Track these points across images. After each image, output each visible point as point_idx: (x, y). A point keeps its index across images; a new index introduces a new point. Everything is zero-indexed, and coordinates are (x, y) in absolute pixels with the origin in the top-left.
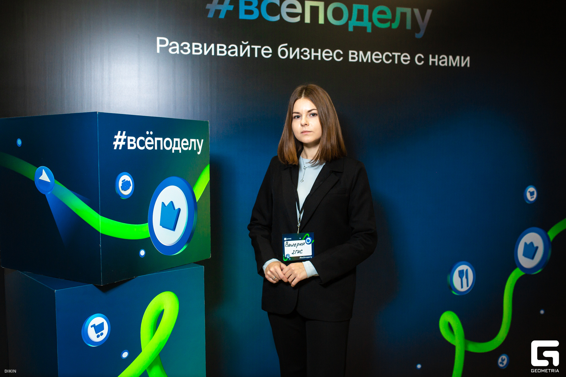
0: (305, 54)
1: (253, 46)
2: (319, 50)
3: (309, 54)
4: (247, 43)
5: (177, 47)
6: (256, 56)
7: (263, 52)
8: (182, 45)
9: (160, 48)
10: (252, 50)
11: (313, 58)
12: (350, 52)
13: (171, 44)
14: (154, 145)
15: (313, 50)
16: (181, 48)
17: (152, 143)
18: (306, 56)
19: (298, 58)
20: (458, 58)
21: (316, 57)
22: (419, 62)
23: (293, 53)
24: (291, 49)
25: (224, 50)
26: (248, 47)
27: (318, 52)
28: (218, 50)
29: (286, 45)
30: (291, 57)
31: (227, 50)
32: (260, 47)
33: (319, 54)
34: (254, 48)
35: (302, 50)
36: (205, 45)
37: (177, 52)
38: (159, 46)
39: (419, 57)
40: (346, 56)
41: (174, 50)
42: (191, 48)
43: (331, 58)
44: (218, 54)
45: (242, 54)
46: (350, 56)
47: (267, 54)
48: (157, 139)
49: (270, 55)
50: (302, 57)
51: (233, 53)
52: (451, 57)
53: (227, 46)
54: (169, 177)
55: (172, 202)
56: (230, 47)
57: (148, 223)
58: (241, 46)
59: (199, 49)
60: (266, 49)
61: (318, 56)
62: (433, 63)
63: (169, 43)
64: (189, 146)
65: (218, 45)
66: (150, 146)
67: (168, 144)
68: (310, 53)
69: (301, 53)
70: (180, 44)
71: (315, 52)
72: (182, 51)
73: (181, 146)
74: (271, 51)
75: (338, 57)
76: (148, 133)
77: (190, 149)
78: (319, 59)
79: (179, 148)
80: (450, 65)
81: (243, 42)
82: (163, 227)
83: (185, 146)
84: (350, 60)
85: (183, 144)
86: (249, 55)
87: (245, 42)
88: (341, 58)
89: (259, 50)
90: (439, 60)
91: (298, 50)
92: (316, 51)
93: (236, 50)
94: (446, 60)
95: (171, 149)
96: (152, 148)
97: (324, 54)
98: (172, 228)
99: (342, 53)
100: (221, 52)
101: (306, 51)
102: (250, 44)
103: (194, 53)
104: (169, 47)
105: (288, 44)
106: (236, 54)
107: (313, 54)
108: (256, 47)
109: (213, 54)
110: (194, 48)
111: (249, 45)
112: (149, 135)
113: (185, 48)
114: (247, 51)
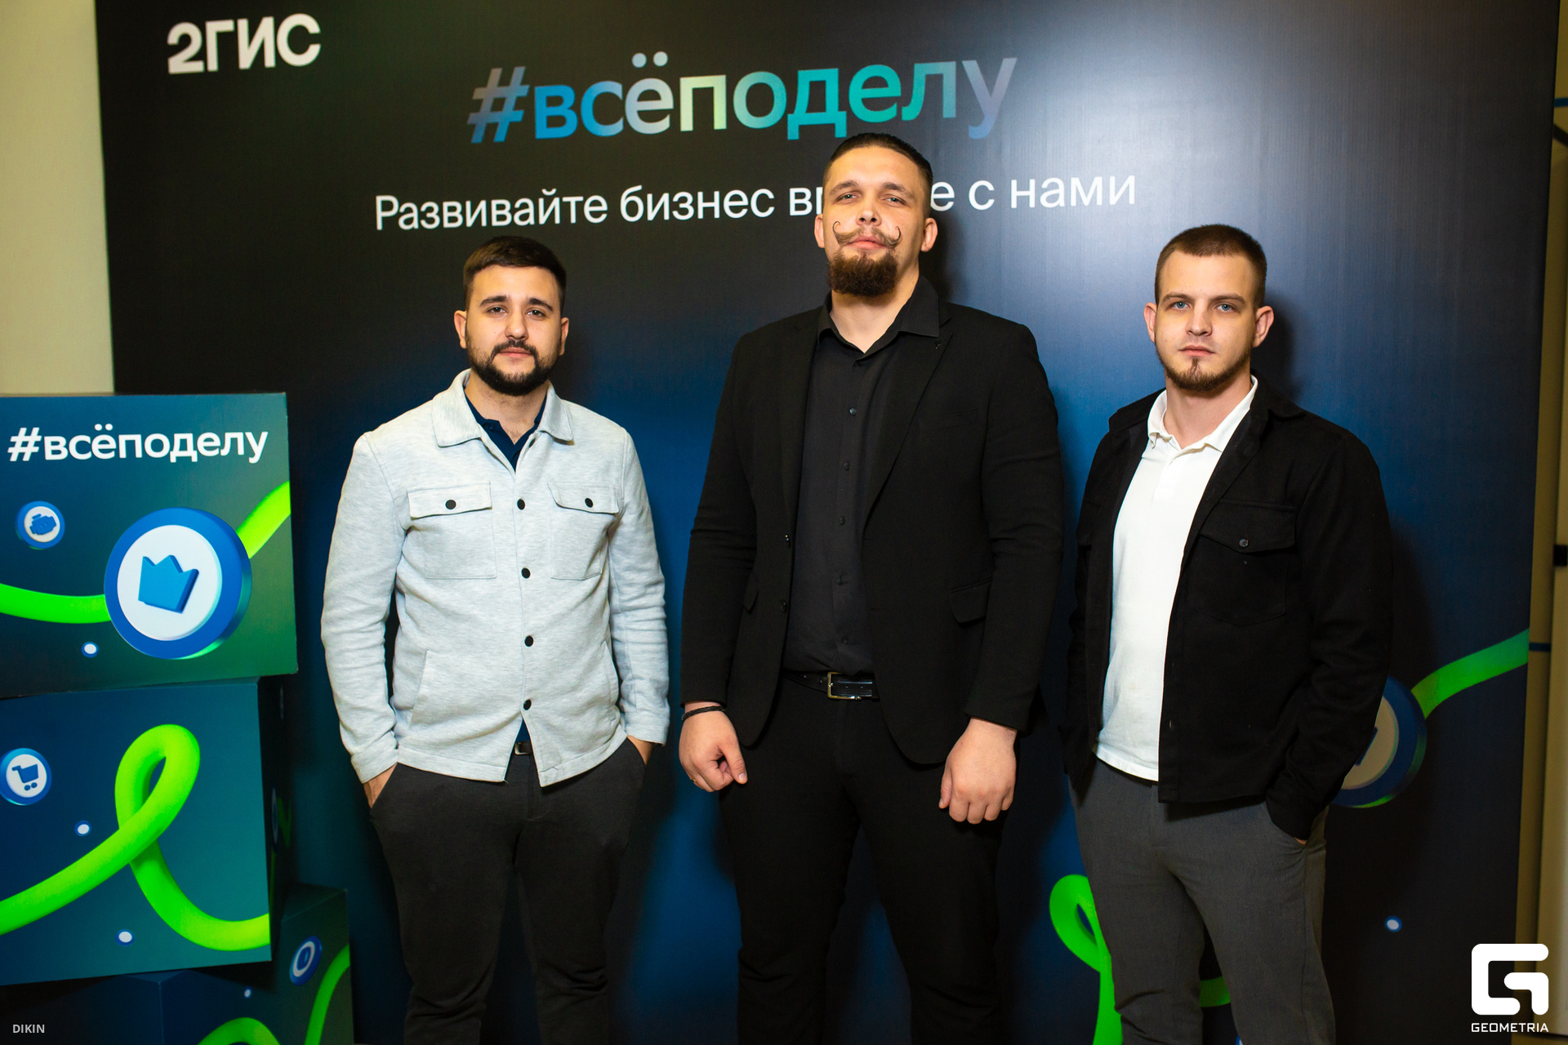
0: (682, 206)
1: (565, 199)
2: (717, 194)
3: (693, 206)
4: (554, 191)
5: (415, 215)
6: (573, 220)
7: (587, 209)
8: (423, 208)
9: (384, 219)
10: (565, 207)
11: (701, 216)
12: (793, 191)
13: (402, 209)
14: (117, 451)
15: (700, 195)
16: (422, 216)
17: (113, 445)
18: (684, 212)
19: (667, 217)
20: (1098, 182)
21: (709, 211)
22: (981, 201)
23: (654, 206)
24: (650, 197)
25: (506, 212)
26: (556, 202)
27: (712, 200)
28: (495, 213)
29: (639, 188)
30: (651, 216)
31: (513, 211)
32: (580, 199)
33: (716, 204)
34: (569, 203)
35: (676, 199)
36: (468, 204)
37: (415, 225)
38: (380, 214)
39: (982, 189)
40: (782, 202)
41: (409, 221)
42: (440, 214)
43: (744, 211)
44: (495, 223)
45: (543, 220)
46: (793, 201)
47: (595, 214)
48: (123, 438)
49: (604, 216)
50: (676, 214)
51: (524, 217)
52: (1075, 182)
53: (513, 205)
54: (162, 509)
55: (173, 558)
56: (517, 205)
57: (104, 596)
58: (541, 201)
59: (457, 214)
60: (596, 203)
61: (713, 208)
62: (1023, 201)
63: (400, 206)
64: (222, 447)
65: (494, 203)
66: (103, 451)
67: (157, 445)
68: (695, 204)
69: (674, 206)
70: (419, 208)
71: (705, 200)
72: (424, 223)
73: (196, 448)
74: (604, 207)
75: (762, 208)
76: (98, 427)
77: (225, 452)
78: (717, 215)
79: (191, 453)
80: (1073, 203)
81: (545, 192)
82: (147, 603)
83: (207, 448)
84: (793, 212)
85: (201, 443)
86: (557, 220)
87: (549, 190)
88: (771, 210)
89: (580, 206)
90: (1039, 191)
91: (665, 198)
92: (709, 198)
93: (531, 210)
94: (1061, 191)
95: (168, 456)
96: (111, 455)
97: (727, 204)
98: (175, 607)
99: (771, 195)
100: (501, 218)
101: (683, 200)
102: (559, 195)
103: (447, 225)
104: (399, 215)
105: (643, 187)
106: (531, 220)
107: (701, 205)
108: (573, 200)
109: (484, 223)
110: (446, 214)
111: (557, 196)
112: (104, 432)
113: (429, 215)
114: (553, 211)
